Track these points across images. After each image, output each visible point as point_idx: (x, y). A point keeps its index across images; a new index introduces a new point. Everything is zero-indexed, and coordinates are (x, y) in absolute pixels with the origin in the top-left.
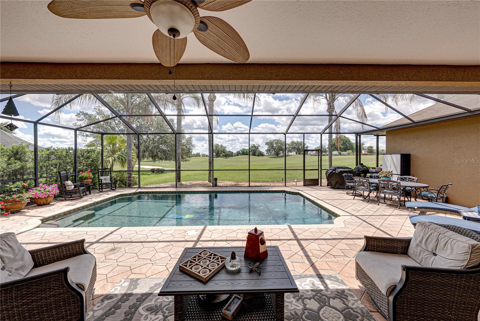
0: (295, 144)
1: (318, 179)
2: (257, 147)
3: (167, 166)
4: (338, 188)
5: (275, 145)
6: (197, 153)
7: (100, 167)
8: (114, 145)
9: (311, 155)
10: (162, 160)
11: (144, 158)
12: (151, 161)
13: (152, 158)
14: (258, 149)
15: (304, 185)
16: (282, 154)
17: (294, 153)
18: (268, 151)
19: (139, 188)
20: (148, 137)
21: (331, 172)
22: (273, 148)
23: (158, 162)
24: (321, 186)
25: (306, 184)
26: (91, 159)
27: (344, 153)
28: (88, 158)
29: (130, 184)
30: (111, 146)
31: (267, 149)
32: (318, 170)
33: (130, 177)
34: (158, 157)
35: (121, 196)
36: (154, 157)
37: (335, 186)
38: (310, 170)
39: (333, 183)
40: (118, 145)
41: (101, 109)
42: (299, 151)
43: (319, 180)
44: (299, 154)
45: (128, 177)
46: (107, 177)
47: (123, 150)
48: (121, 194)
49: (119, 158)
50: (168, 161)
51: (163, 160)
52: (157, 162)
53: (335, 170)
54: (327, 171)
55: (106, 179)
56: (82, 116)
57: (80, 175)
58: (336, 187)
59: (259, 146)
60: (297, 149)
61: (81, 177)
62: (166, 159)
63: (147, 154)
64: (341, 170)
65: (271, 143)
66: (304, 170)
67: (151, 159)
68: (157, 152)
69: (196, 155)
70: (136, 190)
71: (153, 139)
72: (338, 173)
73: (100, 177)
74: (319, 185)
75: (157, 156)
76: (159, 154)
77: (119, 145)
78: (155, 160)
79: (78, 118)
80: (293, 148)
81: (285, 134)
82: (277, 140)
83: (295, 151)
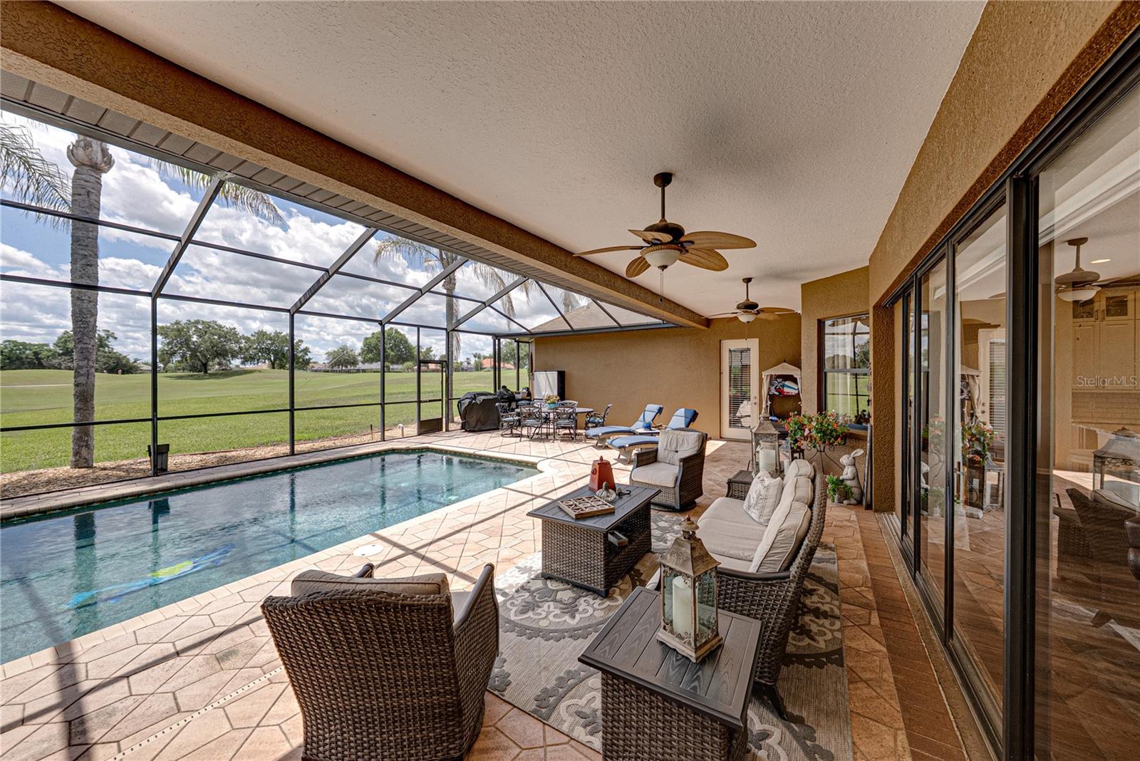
0: (271, 339)
1: (442, 419)
4: (481, 431)
5: (194, 338)
9: (313, 371)
15: (419, 434)
16: (217, 367)
17: (264, 366)
21: (470, 403)
22: (189, 348)
24: (447, 430)
25: (422, 432)
27: (395, 367)
31: (161, 351)
32: (441, 400)
37: (475, 427)
38: (430, 401)
39: (473, 421)
42: (280, 360)
43: (444, 420)
44: (282, 367)
53: (475, 399)
54: (459, 402)
60: (277, 353)
64: (483, 397)
65: (179, 330)
66: (419, 402)
72: (480, 403)
74: (444, 430)
80: (261, 350)
81: (381, 324)
82: (203, 323)
83: (270, 359)
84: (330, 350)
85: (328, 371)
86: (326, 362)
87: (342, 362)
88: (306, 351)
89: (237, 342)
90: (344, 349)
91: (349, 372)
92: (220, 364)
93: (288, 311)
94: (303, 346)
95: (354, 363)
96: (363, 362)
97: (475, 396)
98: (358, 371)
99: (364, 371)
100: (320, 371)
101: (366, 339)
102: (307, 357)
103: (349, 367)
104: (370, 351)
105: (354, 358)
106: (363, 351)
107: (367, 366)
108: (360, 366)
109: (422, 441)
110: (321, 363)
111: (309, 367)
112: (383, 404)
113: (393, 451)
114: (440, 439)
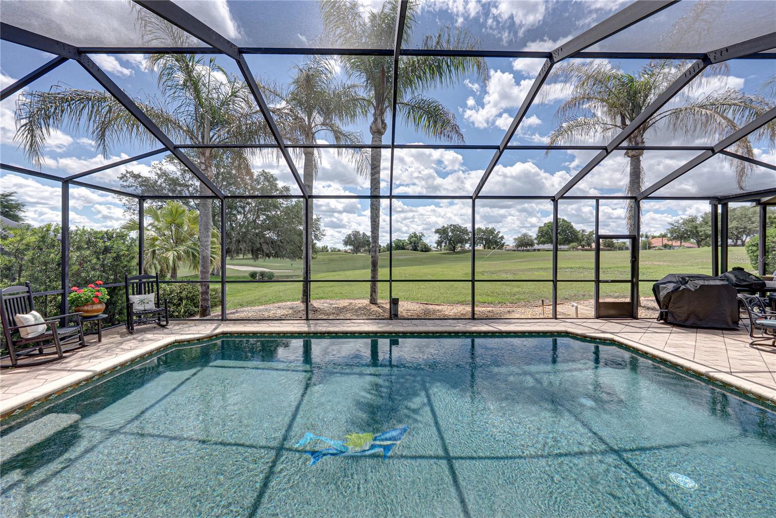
0: (483, 232)
1: (630, 303)
2: (420, 237)
3: (276, 266)
4: (695, 327)
5: (450, 234)
6: (323, 245)
7: (135, 273)
8: (179, 226)
9: (506, 250)
10: (269, 257)
11: (238, 253)
12: (251, 259)
13: (253, 254)
14: (421, 239)
15: (598, 317)
17: (481, 247)
18: (439, 243)
19: (222, 320)
20: (246, 218)
22: (448, 239)
23: (262, 260)
24: (636, 318)
25: (601, 315)
26: (115, 255)
27: (565, 247)
28: (107, 250)
29: (206, 307)
30: (173, 229)
31: (438, 241)
32: (631, 282)
33: (205, 293)
34: (263, 251)
35: (176, 346)
36: (256, 252)
38: (611, 281)
39: (680, 312)
40: (186, 228)
41: (163, 168)
42: (488, 244)
44: (489, 248)
45: (203, 293)
46: (147, 296)
47: (197, 236)
48: (176, 341)
49: (187, 252)
50: (279, 259)
51: (271, 258)
52: (260, 261)
53: (686, 283)
54: (657, 286)
55: (142, 302)
56: (131, 180)
57: (72, 294)
58: (689, 323)
59: (423, 235)
60: (486, 240)
61: (75, 301)
62: (277, 255)
63: (243, 246)
64: (701, 282)
65: (444, 230)
66: (598, 281)
67: (250, 256)
68: (260, 243)
69: (322, 249)
70: (215, 329)
71: (254, 221)
72: (696, 290)
73: (131, 297)
75: (260, 251)
76: (265, 247)
77: (188, 226)
78: (257, 258)
79: (125, 184)
81: (553, 200)
82: (454, 225)
83: (483, 243)
84: (516, 237)
85: (515, 251)
86: (514, 244)
87: (524, 244)
88: (502, 238)
89: (468, 234)
90: (525, 235)
91: (528, 251)
92: (461, 247)
93: (471, 197)
94: (500, 235)
95: (532, 245)
96: (538, 244)
97: (684, 280)
98: (535, 250)
99: (539, 250)
100: (511, 250)
101: (540, 228)
102: (503, 242)
103: (528, 247)
104: (543, 236)
105: (532, 241)
106: (538, 236)
107: (541, 247)
108: (536, 247)
109: (603, 328)
110: (512, 245)
111: (504, 248)
112: (555, 281)
113: (567, 334)
114: (628, 329)
